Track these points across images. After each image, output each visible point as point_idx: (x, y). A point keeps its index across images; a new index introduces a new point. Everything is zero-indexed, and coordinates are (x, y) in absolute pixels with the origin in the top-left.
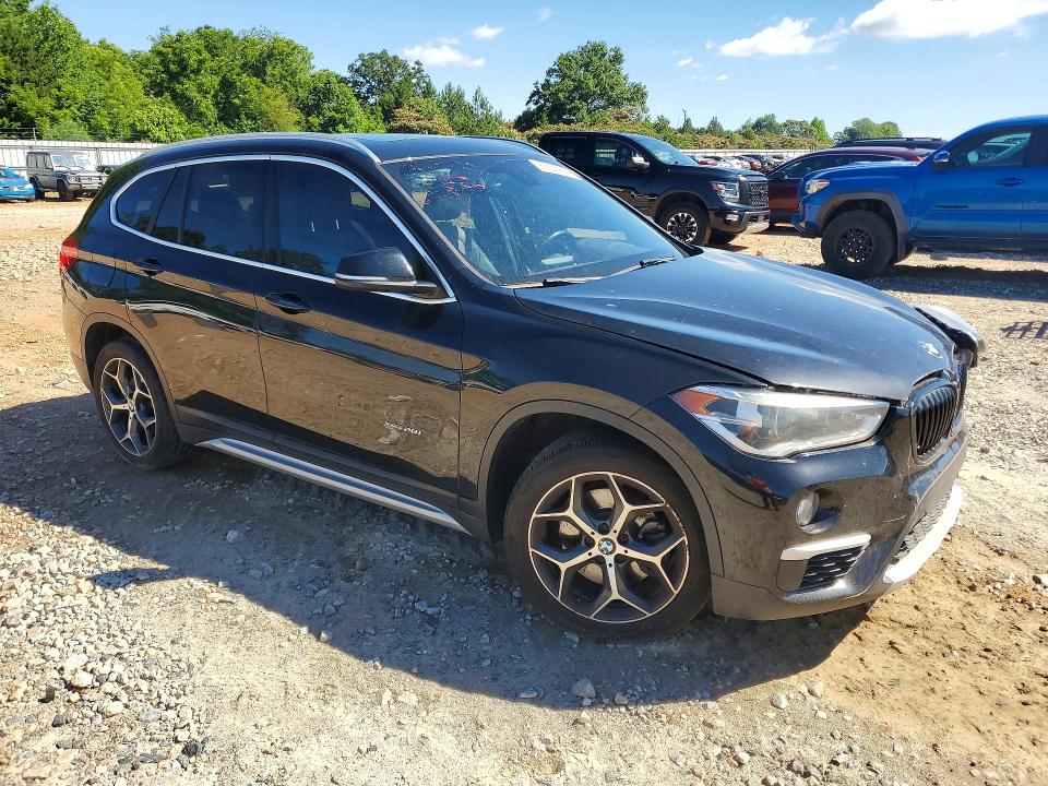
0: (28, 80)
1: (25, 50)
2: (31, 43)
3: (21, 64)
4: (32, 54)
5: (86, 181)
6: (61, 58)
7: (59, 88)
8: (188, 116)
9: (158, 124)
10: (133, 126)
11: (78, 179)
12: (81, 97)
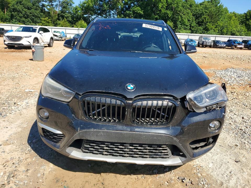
0: (211, 22)
1: (213, 15)
2: (215, 14)
3: (211, 18)
4: (214, 16)
5: (208, 43)
6: (220, 16)
7: (217, 23)
8: (248, 29)
9: (238, 31)
10: (232, 32)
11: (206, 43)
12: (221, 25)
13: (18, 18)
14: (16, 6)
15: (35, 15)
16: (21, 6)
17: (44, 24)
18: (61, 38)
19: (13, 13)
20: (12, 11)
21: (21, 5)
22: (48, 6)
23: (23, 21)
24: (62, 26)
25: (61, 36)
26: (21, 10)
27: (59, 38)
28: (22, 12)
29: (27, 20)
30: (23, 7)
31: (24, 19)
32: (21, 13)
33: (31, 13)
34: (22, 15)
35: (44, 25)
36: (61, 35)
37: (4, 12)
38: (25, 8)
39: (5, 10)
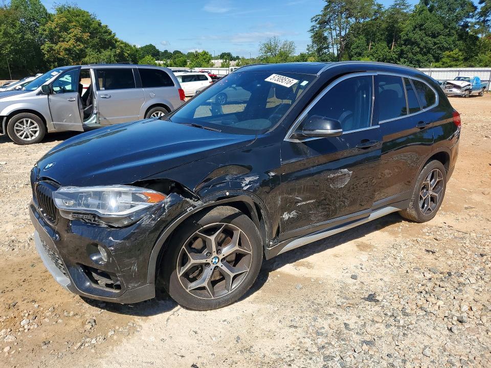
13: (410, 55)
14: (411, 35)
15: (443, 46)
16: (420, 32)
17: (447, 63)
18: (467, 92)
19: (404, 47)
20: (403, 44)
21: (421, 30)
22: (475, 24)
23: (418, 61)
24: (486, 66)
25: (468, 87)
26: (419, 40)
27: (464, 93)
28: (420, 44)
29: (425, 57)
30: (424, 35)
31: (419, 57)
32: (418, 45)
33: (435, 44)
34: (418, 50)
35: (446, 65)
36: (469, 85)
37: (390, 48)
38: (427, 35)
39: (393, 43)
